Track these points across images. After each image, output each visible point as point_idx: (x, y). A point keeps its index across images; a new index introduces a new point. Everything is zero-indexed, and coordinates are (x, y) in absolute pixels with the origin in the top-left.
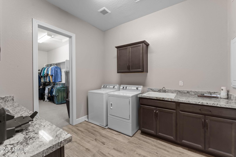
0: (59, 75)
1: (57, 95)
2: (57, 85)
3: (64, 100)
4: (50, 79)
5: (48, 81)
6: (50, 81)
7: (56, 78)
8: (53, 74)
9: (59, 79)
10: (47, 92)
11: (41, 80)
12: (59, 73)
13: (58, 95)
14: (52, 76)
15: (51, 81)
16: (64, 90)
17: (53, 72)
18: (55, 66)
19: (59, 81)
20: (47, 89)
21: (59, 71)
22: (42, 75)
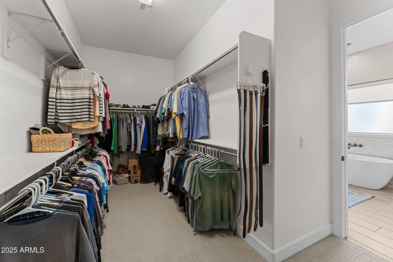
0: (203, 115)
1: (196, 198)
2: (196, 149)
3: (222, 219)
4: (175, 128)
5: (171, 136)
6: (175, 134)
7: (193, 124)
8: (185, 113)
9: (201, 127)
10: (170, 167)
11: (157, 131)
12: (202, 108)
13: (200, 198)
14: (182, 116)
15: (180, 136)
16: (222, 178)
17: (186, 104)
18: (191, 83)
19: (202, 134)
20: (170, 159)
21: (202, 101)
22: (158, 116)
